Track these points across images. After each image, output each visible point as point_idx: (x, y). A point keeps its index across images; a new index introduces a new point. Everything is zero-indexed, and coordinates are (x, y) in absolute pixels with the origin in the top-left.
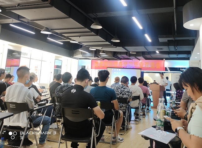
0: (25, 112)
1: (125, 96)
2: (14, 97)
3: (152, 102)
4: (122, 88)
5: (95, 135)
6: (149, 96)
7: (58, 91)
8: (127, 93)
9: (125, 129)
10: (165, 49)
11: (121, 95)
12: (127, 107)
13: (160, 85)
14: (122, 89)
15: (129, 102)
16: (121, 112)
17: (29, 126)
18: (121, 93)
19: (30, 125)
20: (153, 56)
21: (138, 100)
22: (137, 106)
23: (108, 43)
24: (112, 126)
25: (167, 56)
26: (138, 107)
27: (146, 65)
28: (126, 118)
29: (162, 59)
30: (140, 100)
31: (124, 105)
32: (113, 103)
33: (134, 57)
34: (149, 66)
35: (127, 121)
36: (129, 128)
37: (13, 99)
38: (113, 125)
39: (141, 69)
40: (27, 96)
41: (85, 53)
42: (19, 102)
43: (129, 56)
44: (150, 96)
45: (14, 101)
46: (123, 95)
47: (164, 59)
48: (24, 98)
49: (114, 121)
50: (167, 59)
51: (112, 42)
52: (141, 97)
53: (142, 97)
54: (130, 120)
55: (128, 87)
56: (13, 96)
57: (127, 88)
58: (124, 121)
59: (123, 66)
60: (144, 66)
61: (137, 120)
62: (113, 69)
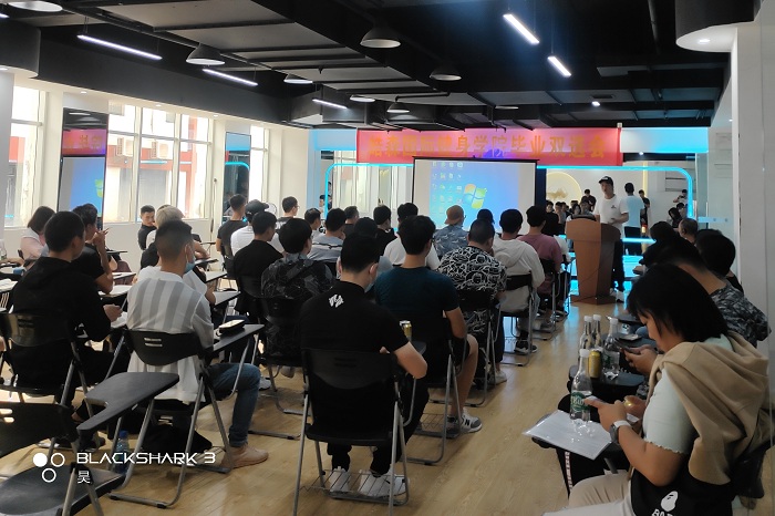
0: (190, 358)
1: (482, 286)
2: (159, 315)
3: (575, 278)
4: (473, 257)
5: (402, 420)
6: (563, 265)
7: (271, 281)
8: (489, 276)
9: (486, 386)
10: (621, 96)
11: (470, 282)
12: (489, 320)
13: (602, 221)
14: (475, 263)
15: (496, 301)
16: (471, 339)
17: (203, 399)
18: (469, 277)
19: (207, 396)
20: (580, 115)
21: (526, 288)
22: (523, 308)
23: (418, 83)
24: (444, 386)
25: (629, 115)
26: (527, 310)
27: (554, 148)
28: (487, 355)
29: (612, 124)
30: (531, 289)
31: (480, 314)
32: (447, 318)
33: (510, 121)
34: (566, 150)
35: (491, 363)
36: (497, 380)
37: (153, 323)
38: (448, 383)
39: (535, 161)
40: (194, 314)
41: (336, 110)
42: (173, 330)
43: (492, 117)
44: (567, 264)
45: (158, 327)
46: (477, 280)
47: (620, 125)
48: (187, 320)
49: (452, 370)
50: (628, 124)
51: (434, 80)
52: (535, 278)
53: (539, 276)
54: (499, 359)
55: (491, 253)
56: (153, 312)
57: (491, 258)
58: (481, 364)
59: (471, 150)
60: (547, 149)
61: (524, 350)
62: (434, 162)
